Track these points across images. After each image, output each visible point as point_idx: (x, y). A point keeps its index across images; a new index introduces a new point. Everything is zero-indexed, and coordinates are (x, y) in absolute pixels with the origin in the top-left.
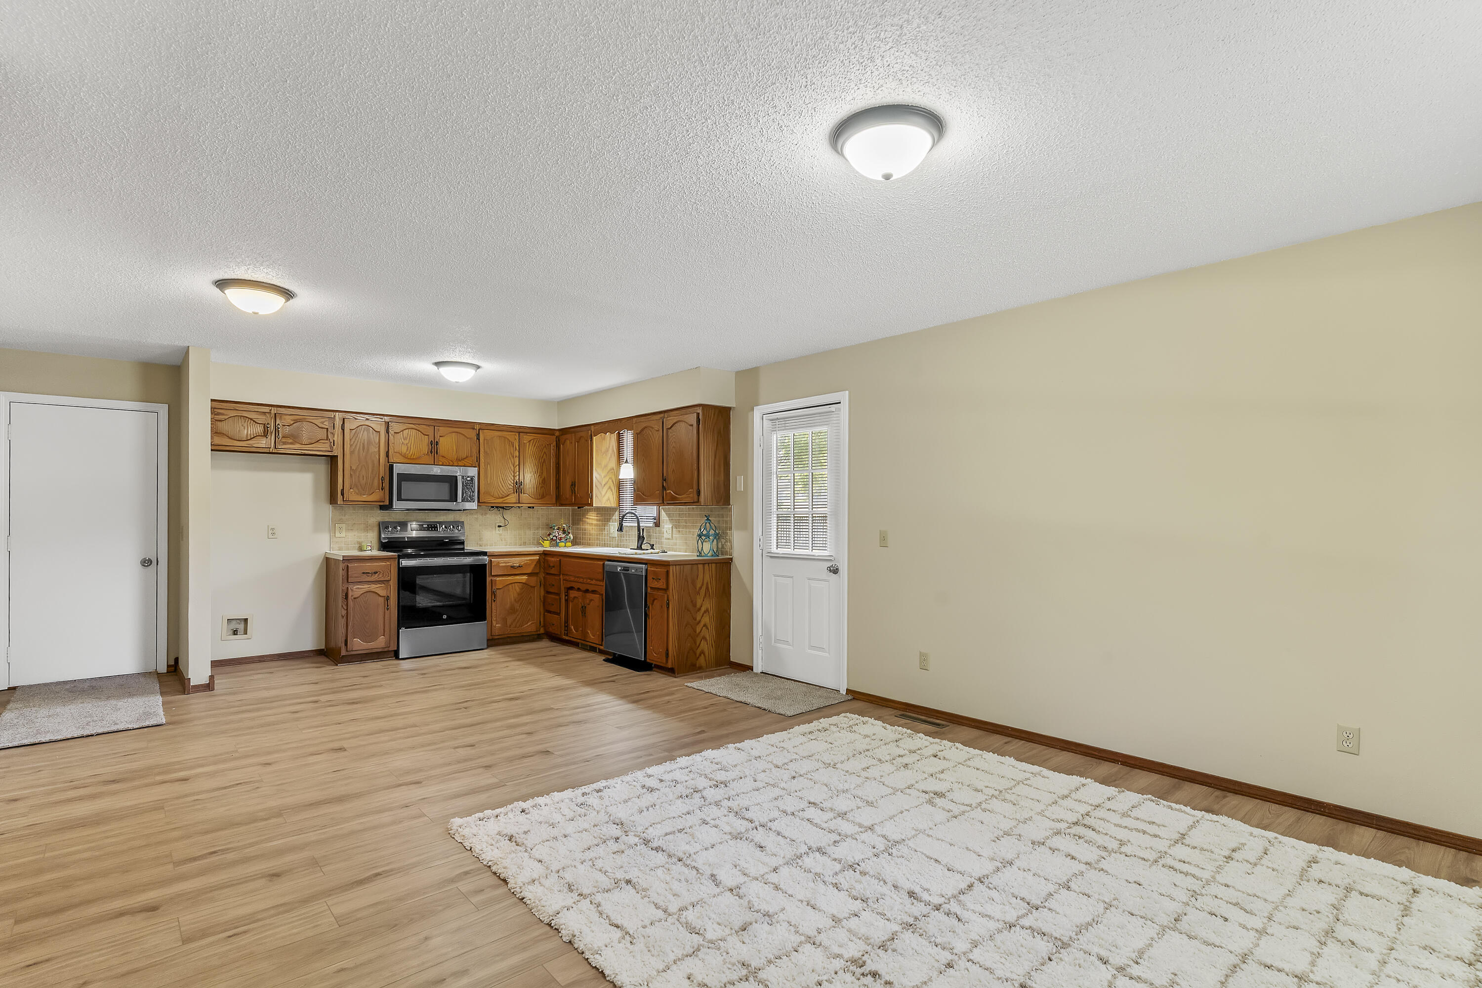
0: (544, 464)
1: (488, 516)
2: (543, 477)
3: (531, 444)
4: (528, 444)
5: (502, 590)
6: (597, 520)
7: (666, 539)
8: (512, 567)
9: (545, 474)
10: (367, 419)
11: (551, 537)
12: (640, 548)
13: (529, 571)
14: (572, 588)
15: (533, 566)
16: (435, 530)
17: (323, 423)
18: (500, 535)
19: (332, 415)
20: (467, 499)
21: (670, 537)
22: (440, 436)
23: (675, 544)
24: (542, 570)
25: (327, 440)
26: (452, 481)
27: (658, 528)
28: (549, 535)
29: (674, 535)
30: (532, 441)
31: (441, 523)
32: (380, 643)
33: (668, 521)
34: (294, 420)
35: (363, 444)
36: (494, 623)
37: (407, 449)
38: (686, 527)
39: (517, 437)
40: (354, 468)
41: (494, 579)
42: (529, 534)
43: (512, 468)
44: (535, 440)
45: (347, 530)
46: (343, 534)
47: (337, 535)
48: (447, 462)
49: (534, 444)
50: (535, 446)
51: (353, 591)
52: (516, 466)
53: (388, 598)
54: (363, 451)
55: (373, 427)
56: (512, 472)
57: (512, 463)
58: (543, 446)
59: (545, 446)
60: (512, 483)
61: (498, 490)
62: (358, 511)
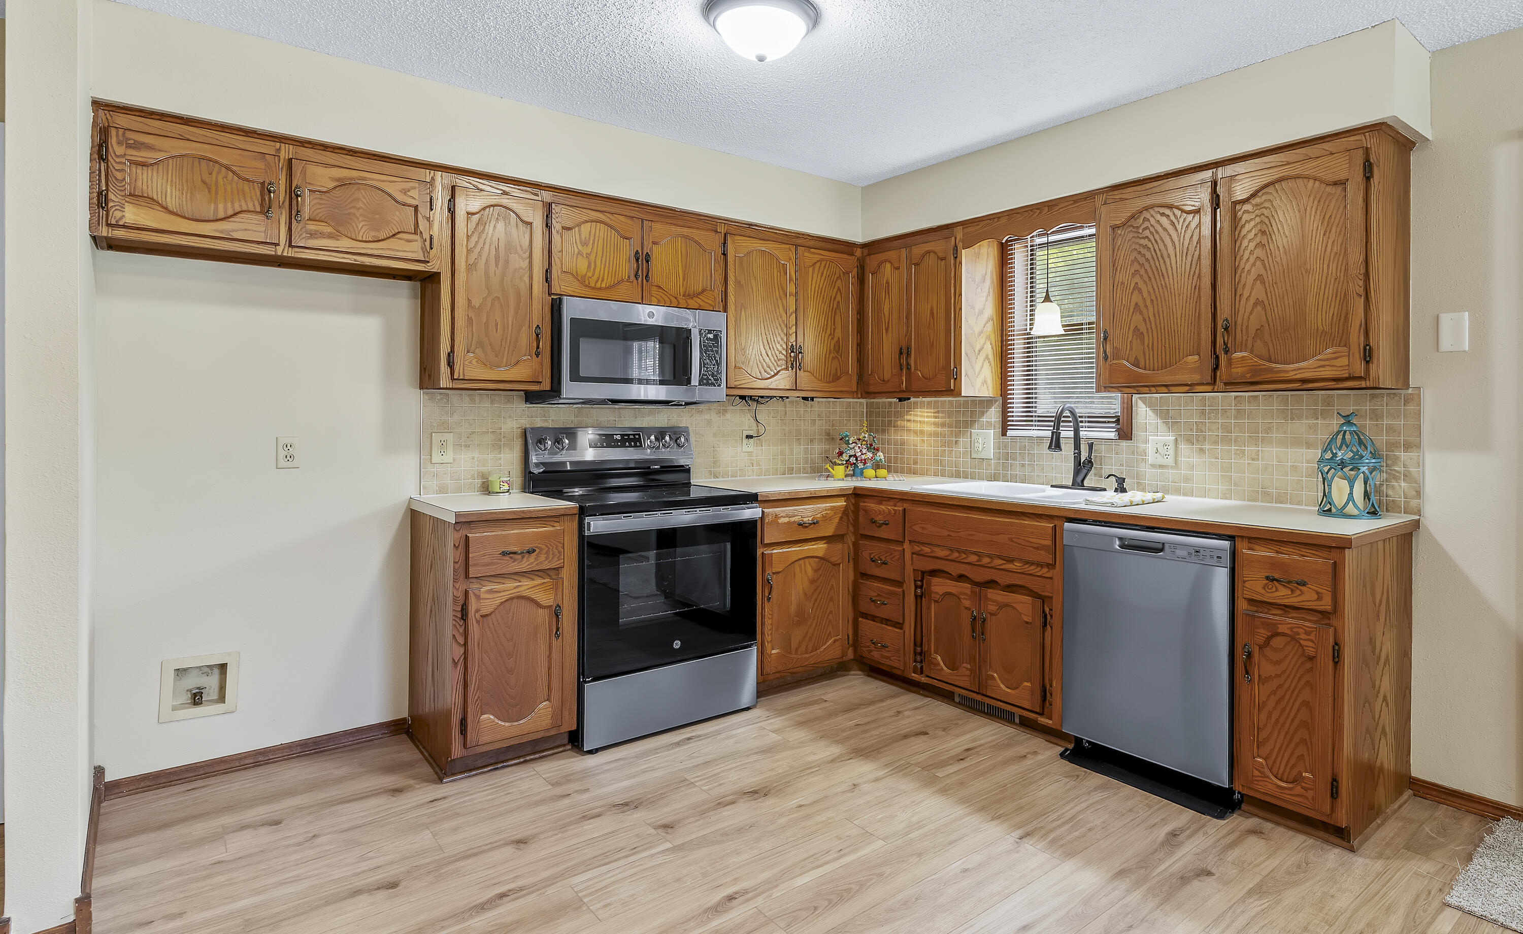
0: (838, 312)
1: (728, 416)
2: (836, 339)
3: (816, 270)
4: (811, 269)
5: (782, 574)
6: (936, 424)
7: (1153, 466)
8: (800, 525)
9: (838, 333)
10: (505, 193)
11: (845, 457)
12: (1078, 483)
13: (829, 531)
14: (934, 573)
15: (836, 521)
16: (635, 446)
17: (405, 192)
18: (750, 454)
19: (427, 175)
20: (708, 379)
21: (1170, 461)
22: (653, 240)
23: (1187, 480)
24: (851, 528)
25: (415, 233)
26: (680, 339)
27: (1124, 444)
28: (841, 454)
29: (1183, 459)
30: (818, 265)
31: (648, 431)
32: (545, 715)
33: (1162, 426)
34: (338, 180)
35: (497, 249)
36: (769, 647)
37: (590, 266)
38: (1227, 440)
39: (793, 256)
40: (476, 302)
41: (769, 551)
42: (798, 451)
43: (784, 317)
44: (823, 263)
45: (458, 446)
46: (449, 457)
47: (436, 458)
48: (667, 299)
49: (821, 271)
50: (822, 274)
51: (478, 597)
52: (791, 314)
53: (557, 612)
54: (497, 266)
55: (517, 211)
56: (783, 326)
57: (783, 307)
58: (837, 275)
59: (840, 276)
60: (784, 349)
61: (759, 363)
62: (479, 403)
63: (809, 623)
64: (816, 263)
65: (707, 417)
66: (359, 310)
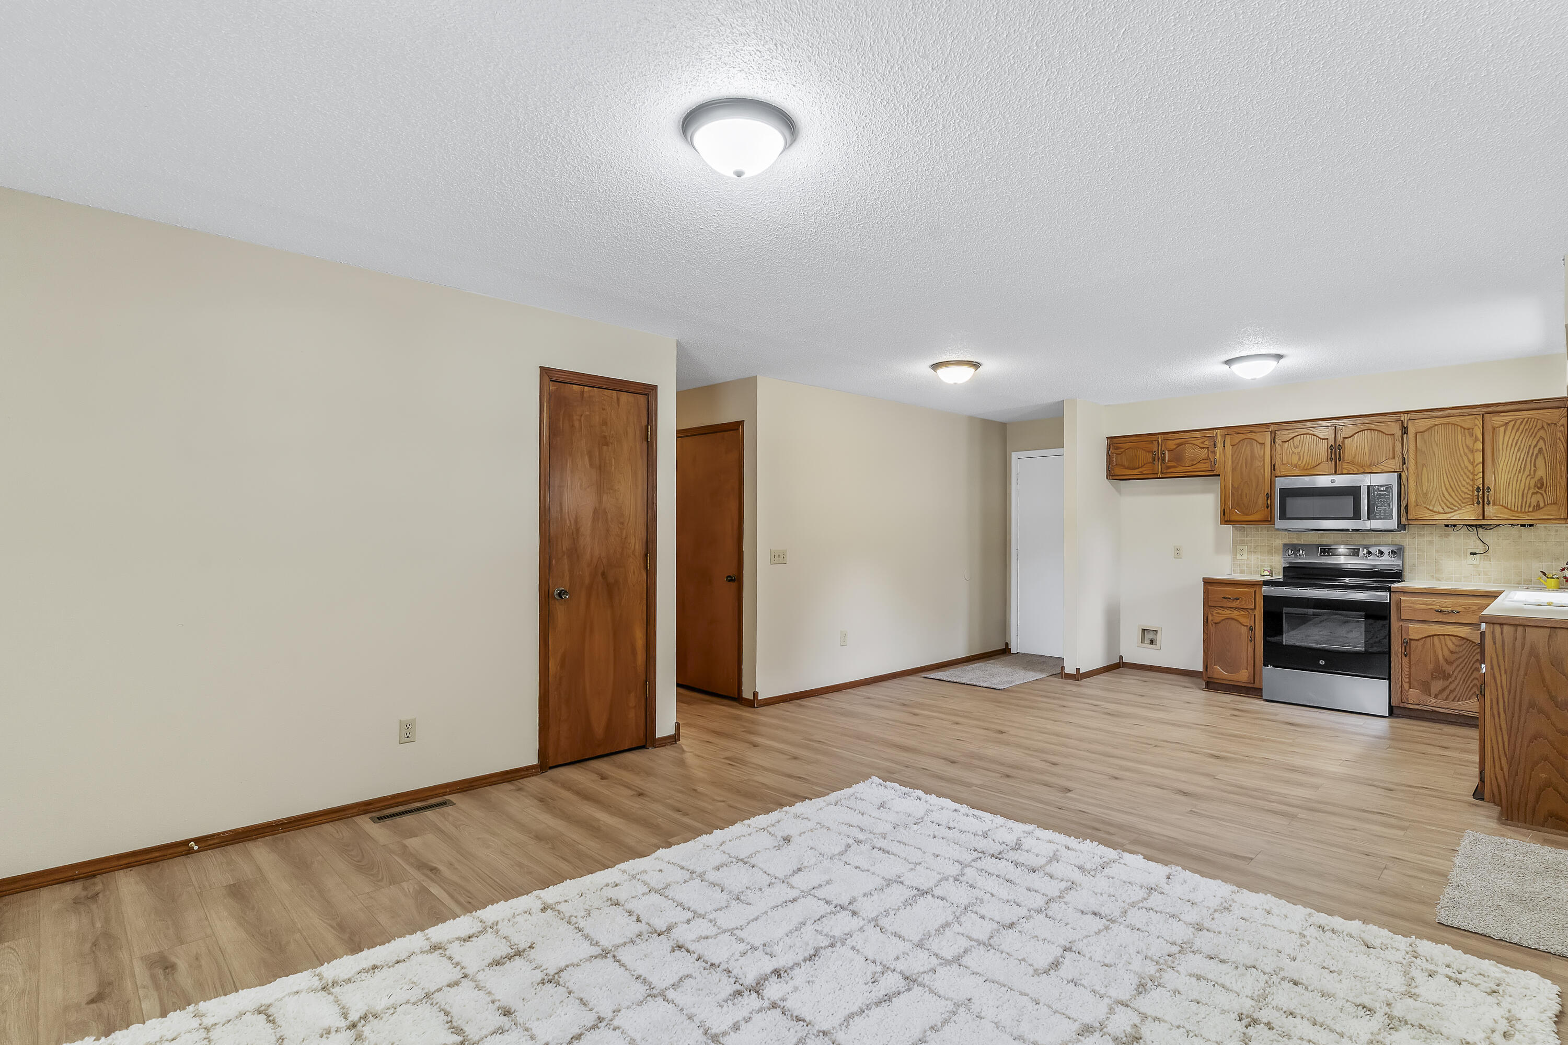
0: (1539, 457)
3: (1509, 427)
4: (1502, 429)
5: (1421, 642)
8: (1437, 611)
9: (1541, 473)
10: (1251, 432)
13: (1473, 621)
16: (1354, 555)
17: (1203, 443)
18: (1475, 566)
19: (1213, 433)
20: (1380, 515)
22: (1344, 438)
25: (1208, 459)
26: (1354, 492)
30: (1512, 424)
32: (1243, 676)
34: (1177, 444)
35: (1246, 459)
36: (1406, 686)
37: (1299, 459)
39: (1480, 421)
40: (1236, 486)
41: (1404, 624)
43: (1470, 468)
44: (1519, 422)
45: (1249, 552)
46: (1245, 557)
47: (1239, 557)
48: (1355, 469)
49: (1516, 428)
50: (1518, 429)
51: (1212, 615)
52: (1477, 464)
53: (1252, 629)
54: (1246, 467)
55: (1257, 439)
56: (1468, 474)
57: (1469, 460)
58: (1539, 426)
59: (1543, 427)
60: (1469, 490)
61: (1441, 502)
62: (1261, 531)
63: (1450, 680)
64: (1508, 423)
65: (1429, 538)
66: (1204, 492)
